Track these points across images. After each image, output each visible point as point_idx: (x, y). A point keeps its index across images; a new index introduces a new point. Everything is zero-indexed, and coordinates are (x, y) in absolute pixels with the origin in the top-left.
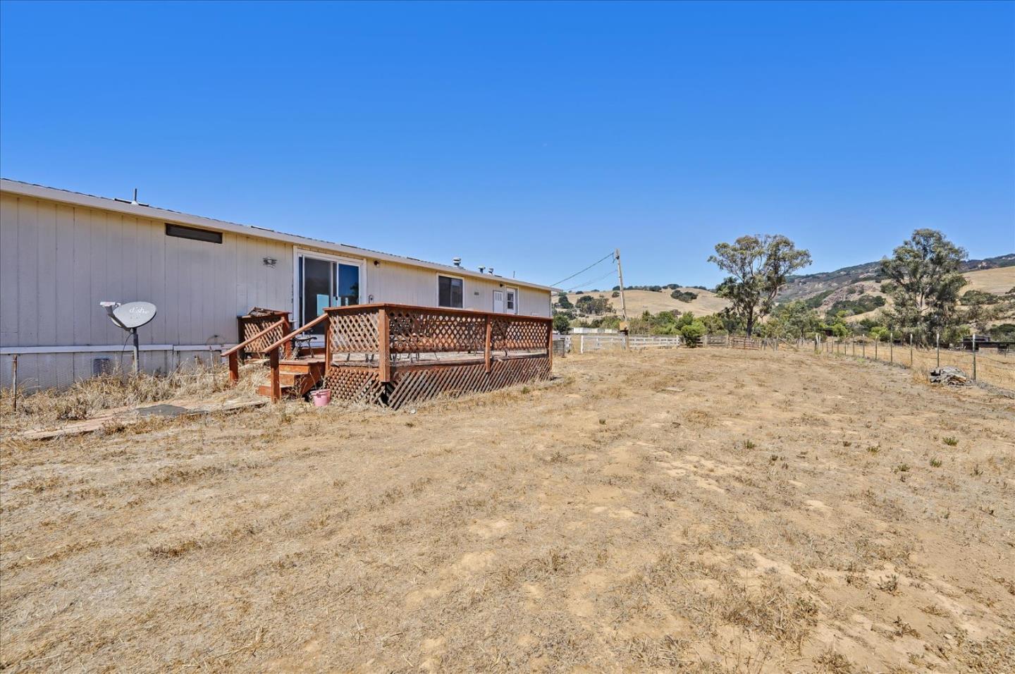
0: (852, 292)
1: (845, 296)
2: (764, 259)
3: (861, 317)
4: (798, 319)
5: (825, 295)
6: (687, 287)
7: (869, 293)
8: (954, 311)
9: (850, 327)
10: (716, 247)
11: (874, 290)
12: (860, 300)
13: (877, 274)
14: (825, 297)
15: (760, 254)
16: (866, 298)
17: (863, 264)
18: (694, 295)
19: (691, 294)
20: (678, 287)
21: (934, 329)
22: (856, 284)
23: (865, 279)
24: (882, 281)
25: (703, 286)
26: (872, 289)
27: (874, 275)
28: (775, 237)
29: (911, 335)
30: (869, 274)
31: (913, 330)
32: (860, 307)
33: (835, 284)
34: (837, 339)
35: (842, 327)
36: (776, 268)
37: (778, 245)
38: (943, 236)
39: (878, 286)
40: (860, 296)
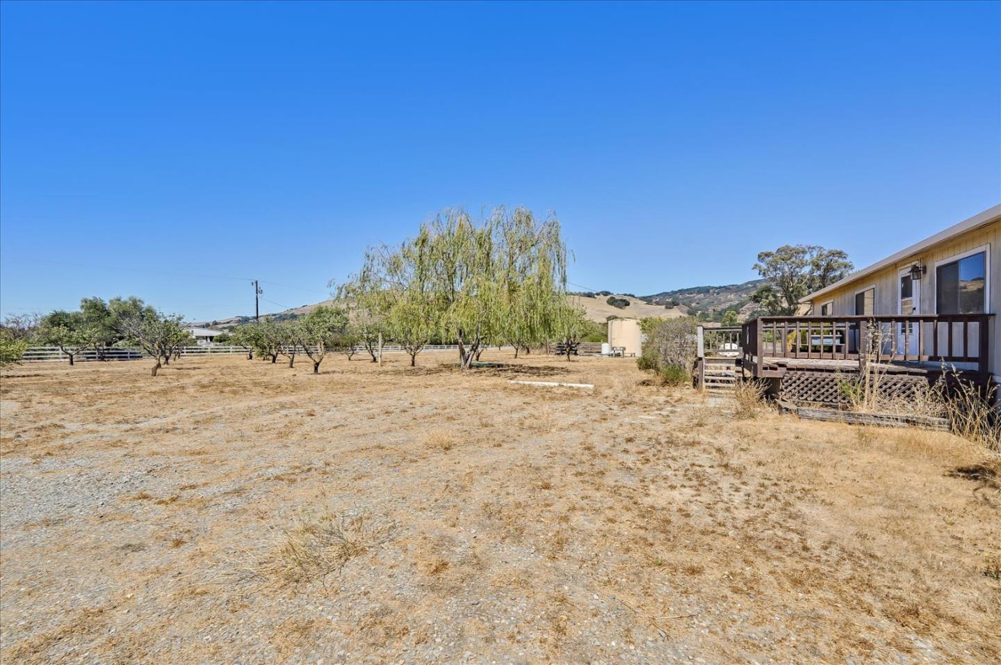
6: (617, 294)
18: (627, 301)
19: (625, 301)
20: (611, 294)
25: (631, 293)
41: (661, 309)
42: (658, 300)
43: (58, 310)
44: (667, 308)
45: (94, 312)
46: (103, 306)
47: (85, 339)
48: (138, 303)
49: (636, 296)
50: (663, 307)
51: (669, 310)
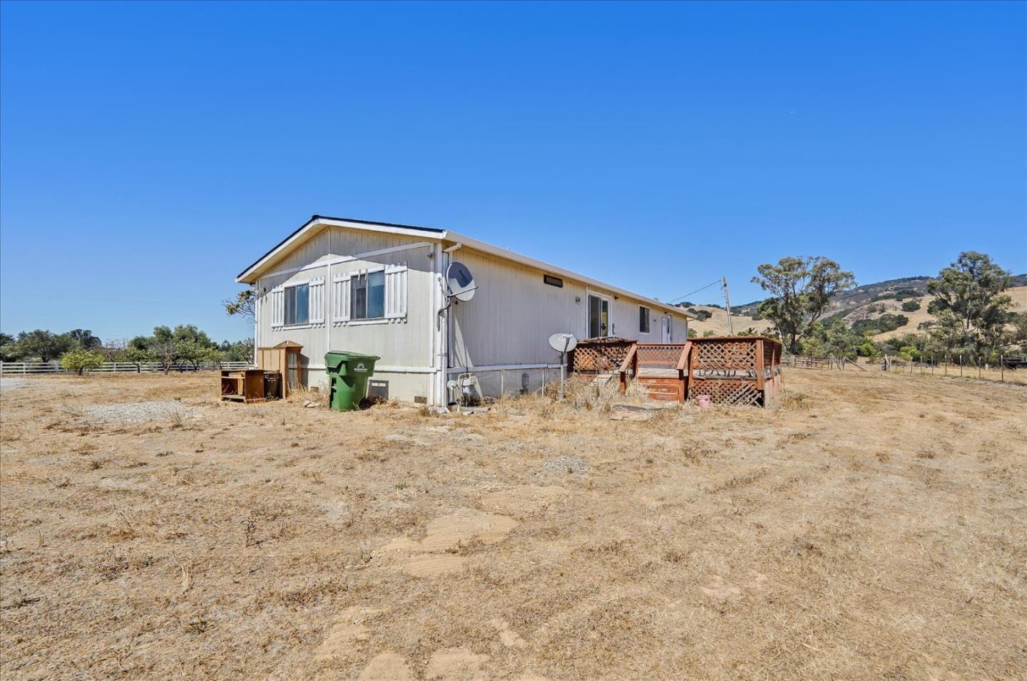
0: (872, 310)
1: (865, 315)
2: (808, 280)
3: (887, 336)
4: (839, 340)
5: (845, 313)
6: (700, 305)
7: (890, 311)
8: (1001, 332)
9: (879, 347)
10: (759, 269)
11: (896, 308)
12: (882, 319)
13: (897, 292)
14: (844, 316)
15: (804, 275)
16: (887, 317)
17: (881, 281)
18: (709, 313)
19: (706, 312)
20: (691, 305)
21: (982, 350)
22: (876, 303)
23: (886, 297)
24: (904, 300)
25: (717, 304)
26: (894, 308)
27: (894, 293)
28: (817, 259)
29: (961, 357)
30: (888, 292)
31: (962, 351)
32: (884, 326)
33: (853, 303)
34: (867, 359)
35: (871, 348)
36: (821, 288)
37: (824, 265)
38: (990, 259)
39: (899, 305)
40: (881, 315)
41: (747, 320)
42: (748, 310)
43: (139, 336)
44: (754, 319)
45: (162, 337)
46: (169, 332)
47: (147, 355)
48: (194, 329)
49: (721, 306)
50: (750, 318)
51: (757, 321)
